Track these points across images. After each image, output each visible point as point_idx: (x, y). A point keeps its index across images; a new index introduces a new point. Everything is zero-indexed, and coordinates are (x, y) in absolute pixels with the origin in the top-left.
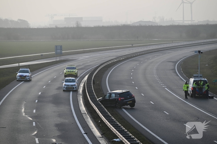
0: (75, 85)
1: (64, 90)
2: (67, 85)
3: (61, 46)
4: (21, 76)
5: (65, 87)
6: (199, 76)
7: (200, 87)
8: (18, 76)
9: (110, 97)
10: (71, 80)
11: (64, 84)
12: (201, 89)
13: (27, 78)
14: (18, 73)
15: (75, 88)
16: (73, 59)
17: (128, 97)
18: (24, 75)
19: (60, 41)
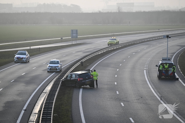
0: (58, 67)
1: (48, 71)
2: (51, 67)
3: (77, 31)
4: (18, 58)
5: (49, 68)
6: (167, 59)
7: (165, 69)
8: (15, 58)
9: (71, 78)
10: (56, 62)
11: (48, 66)
12: (167, 71)
13: (24, 59)
14: (15, 55)
15: (58, 69)
16: (91, 42)
17: (87, 77)
18: (21, 57)
19: (101, 25)
